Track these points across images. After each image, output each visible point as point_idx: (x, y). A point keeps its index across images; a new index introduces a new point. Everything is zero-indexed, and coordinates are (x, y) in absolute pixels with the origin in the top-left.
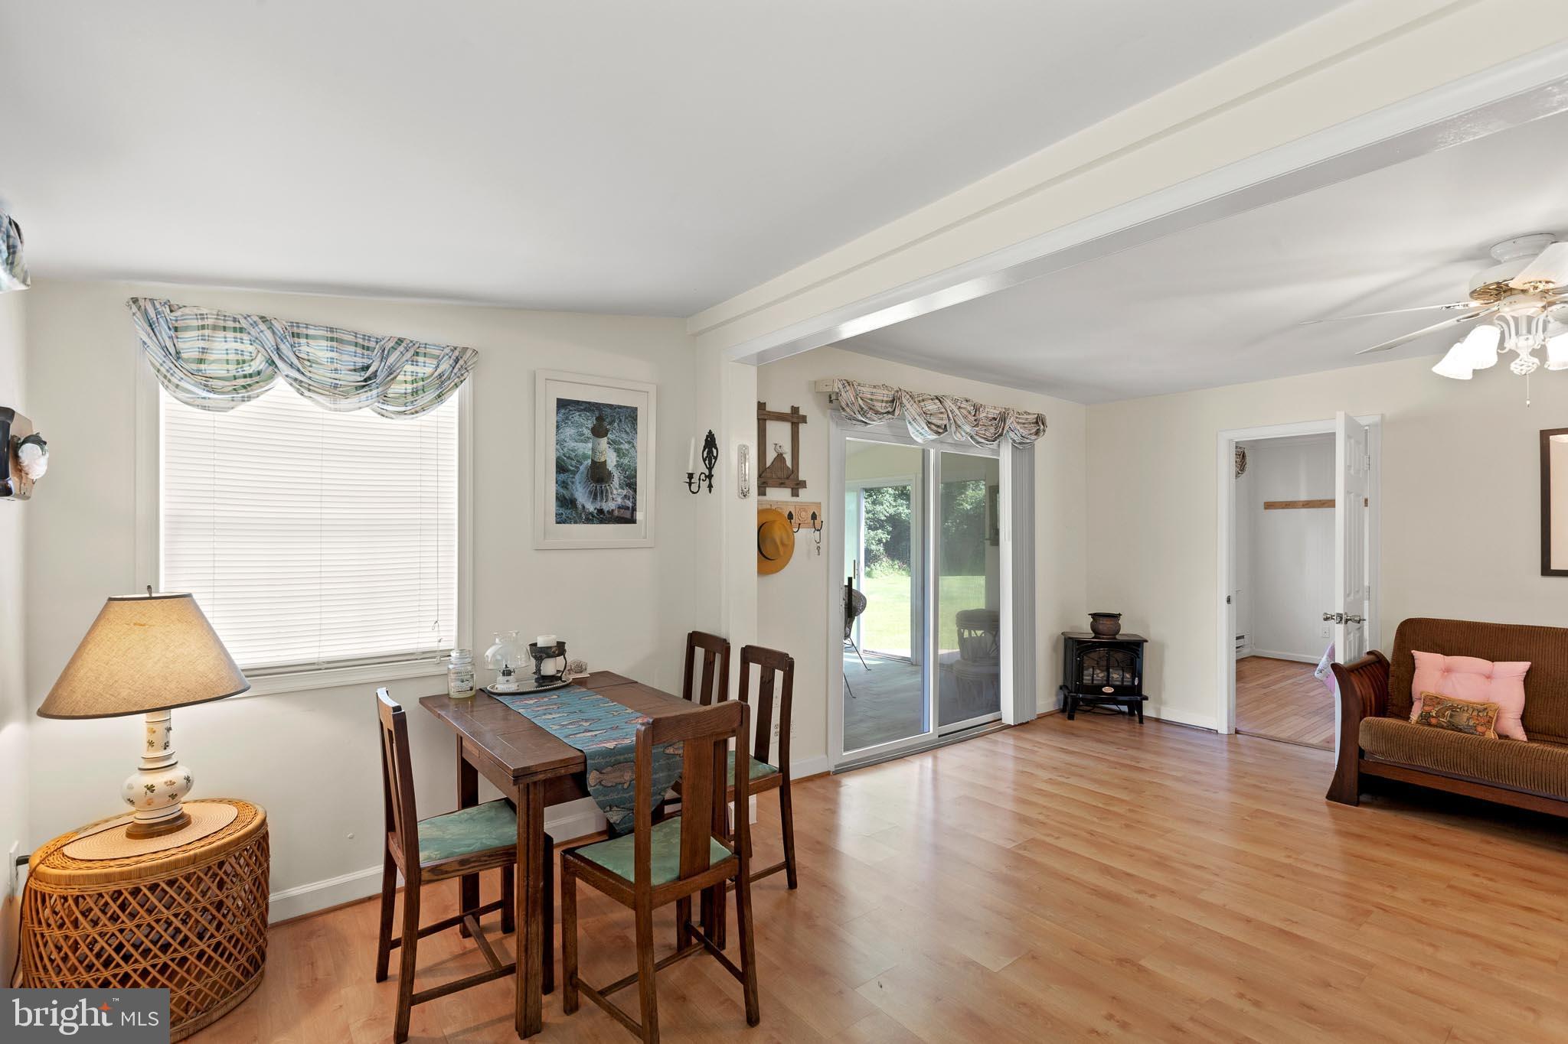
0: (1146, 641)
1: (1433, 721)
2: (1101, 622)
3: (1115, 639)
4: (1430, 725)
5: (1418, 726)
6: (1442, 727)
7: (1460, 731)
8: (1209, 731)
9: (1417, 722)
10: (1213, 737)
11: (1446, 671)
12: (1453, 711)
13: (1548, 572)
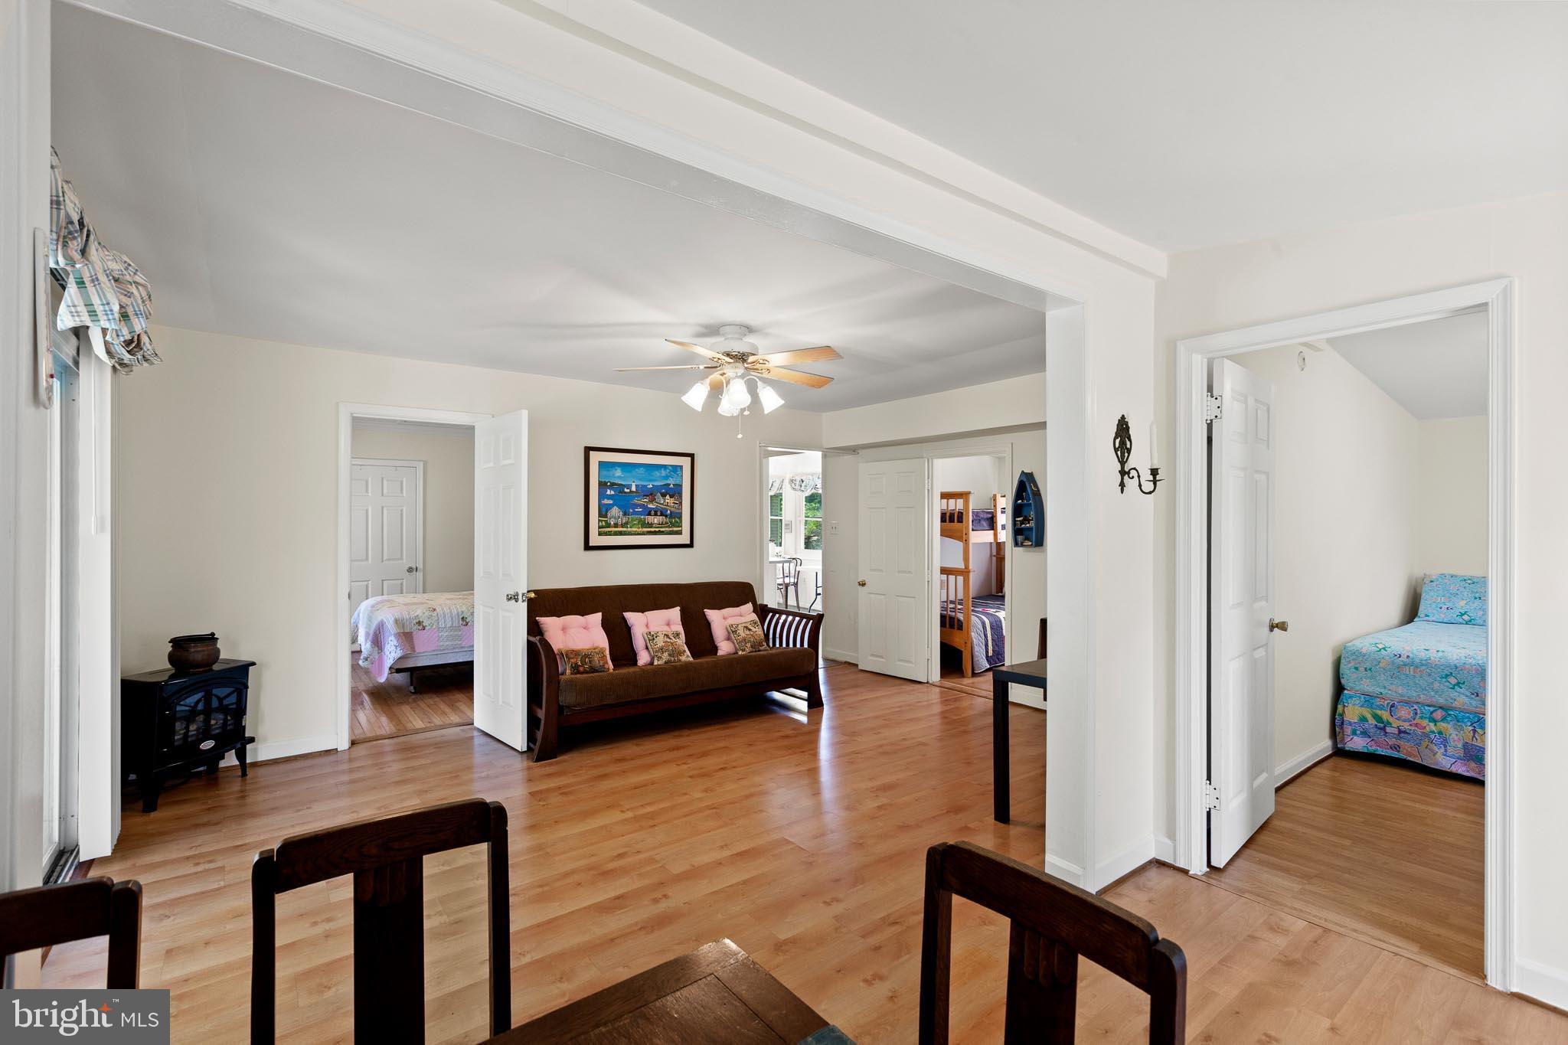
0: (253, 664)
1: (581, 669)
2: (193, 650)
3: (212, 670)
4: (579, 672)
5: (573, 676)
6: (587, 673)
7: (597, 671)
8: (328, 752)
9: (572, 674)
10: (332, 758)
11: (564, 629)
12: (589, 658)
13: (587, 547)
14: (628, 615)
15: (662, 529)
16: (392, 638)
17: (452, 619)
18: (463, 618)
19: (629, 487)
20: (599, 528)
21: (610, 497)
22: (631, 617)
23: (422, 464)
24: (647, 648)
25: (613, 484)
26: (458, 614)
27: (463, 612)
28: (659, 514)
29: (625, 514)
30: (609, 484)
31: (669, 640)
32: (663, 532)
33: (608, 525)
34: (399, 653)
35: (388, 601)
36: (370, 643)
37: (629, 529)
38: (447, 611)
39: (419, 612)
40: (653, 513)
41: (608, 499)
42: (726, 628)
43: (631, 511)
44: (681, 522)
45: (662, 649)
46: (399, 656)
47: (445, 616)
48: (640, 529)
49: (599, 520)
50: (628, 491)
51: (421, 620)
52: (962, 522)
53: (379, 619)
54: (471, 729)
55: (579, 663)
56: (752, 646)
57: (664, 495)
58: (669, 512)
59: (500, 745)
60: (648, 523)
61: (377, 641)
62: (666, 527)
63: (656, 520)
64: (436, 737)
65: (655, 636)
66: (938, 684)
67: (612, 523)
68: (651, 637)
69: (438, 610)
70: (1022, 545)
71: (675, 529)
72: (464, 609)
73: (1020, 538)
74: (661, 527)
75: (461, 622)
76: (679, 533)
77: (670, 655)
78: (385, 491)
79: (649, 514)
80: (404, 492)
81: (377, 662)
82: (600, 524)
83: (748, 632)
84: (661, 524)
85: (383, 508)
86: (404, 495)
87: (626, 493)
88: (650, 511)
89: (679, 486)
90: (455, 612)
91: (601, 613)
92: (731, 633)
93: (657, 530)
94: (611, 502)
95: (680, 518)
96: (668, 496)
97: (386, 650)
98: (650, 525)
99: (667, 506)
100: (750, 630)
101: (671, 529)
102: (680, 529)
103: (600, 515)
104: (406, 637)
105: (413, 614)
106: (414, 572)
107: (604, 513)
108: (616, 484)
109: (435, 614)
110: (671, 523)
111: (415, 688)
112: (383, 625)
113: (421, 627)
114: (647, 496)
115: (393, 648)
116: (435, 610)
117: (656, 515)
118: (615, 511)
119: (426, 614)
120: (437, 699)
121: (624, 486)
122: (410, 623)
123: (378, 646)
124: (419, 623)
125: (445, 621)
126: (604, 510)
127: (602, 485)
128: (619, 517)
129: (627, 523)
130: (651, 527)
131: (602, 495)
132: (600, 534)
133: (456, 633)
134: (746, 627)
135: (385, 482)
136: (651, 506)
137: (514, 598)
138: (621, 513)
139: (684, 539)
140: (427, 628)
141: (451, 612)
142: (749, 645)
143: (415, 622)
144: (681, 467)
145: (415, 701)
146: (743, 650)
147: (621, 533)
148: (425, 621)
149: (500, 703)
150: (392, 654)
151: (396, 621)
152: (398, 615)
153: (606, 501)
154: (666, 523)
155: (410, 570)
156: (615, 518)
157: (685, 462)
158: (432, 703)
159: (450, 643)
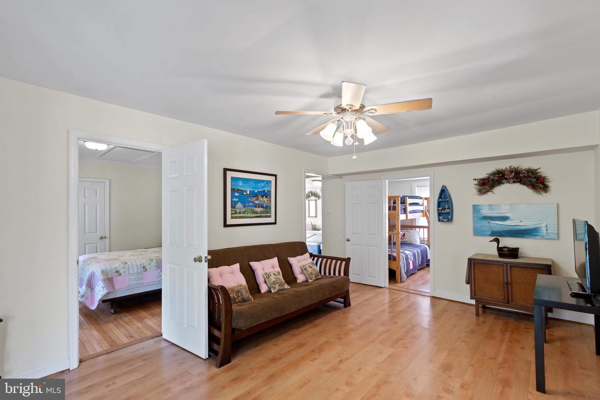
7: (246, 302)
11: (221, 275)
12: (240, 293)
13: (226, 225)
14: (252, 264)
15: (262, 215)
16: (101, 282)
17: (137, 268)
18: (144, 267)
19: (246, 191)
20: (232, 214)
21: (237, 197)
22: (254, 264)
23: (108, 181)
24: (265, 282)
25: (238, 190)
26: (141, 264)
27: (143, 263)
28: (260, 206)
29: (244, 206)
30: (236, 190)
31: (276, 277)
32: (262, 216)
33: (236, 213)
34: (105, 291)
35: (94, 258)
36: (85, 286)
37: (246, 215)
38: (134, 263)
39: (117, 265)
40: (257, 206)
41: (236, 198)
42: (301, 268)
43: (247, 205)
44: (271, 211)
45: (274, 283)
46: (105, 293)
47: (133, 267)
48: (252, 215)
49: (232, 210)
50: (246, 194)
51: (118, 270)
52: (395, 210)
53: (91, 270)
54: (161, 340)
55: (236, 297)
56: (315, 277)
57: (262, 196)
58: (265, 205)
59: (186, 353)
60: (255, 211)
61: (90, 285)
62: (264, 214)
63: (259, 210)
64: (139, 350)
65: (270, 275)
66: (388, 287)
67: (238, 212)
68: (268, 275)
69: (129, 263)
70: (442, 221)
71: (268, 215)
72: (144, 261)
73: (441, 218)
74: (261, 214)
75: (143, 269)
76: (270, 217)
77: (279, 286)
78: (86, 196)
79: (256, 207)
80: (98, 196)
81: (90, 298)
82: (232, 212)
83: (311, 269)
84: (261, 212)
85: (85, 204)
86: (98, 197)
87: (245, 195)
88: (256, 205)
89: (270, 192)
90: (139, 264)
91: (238, 264)
92: (303, 270)
93: (260, 215)
94: (237, 200)
95: (270, 208)
96: (264, 197)
97: (96, 289)
98: (256, 213)
99: (264, 202)
100: (312, 267)
101: (266, 215)
102: (270, 214)
103: (232, 207)
104: (109, 281)
105: (113, 267)
106: (104, 239)
107: (234, 206)
108: (239, 190)
109: (127, 265)
110: (266, 211)
111: (114, 311)
112: (93, 275)
113: (118, 274)
114: (255, 197)
115: (102, 288)
116: (126, 263)
117: (259, 207)
118: (239, 205)
119: (122, 266)
120: (130, 317)
121: (244, 191)
122: (111, 272)
123: (90, 288)
124: (117, 272)
125: (133, 270)
126: (234, 204)
127: (233, 190)
128: (241, 208)
129: (245, 212)
130: (257, 214)
131: (233, 196)
132: (232, 218)
133: (140, 276)
134: (309, 266)
135: (86, 190)
136: (256, 202)
137: (198, 260)
138: (242, 206)
139: (272, 220)
140: (122, 275)
141: (136, 264)
142: (313, 276)
143: (114, 271)
144: (271, 181)
145: (115, 319)
146: (311, 279)
147: (242, 217)
148: (121, 270)
149: (186, 326)
150: (100, 292)
151: (103, 272)
152: (103, 268)
153: (235, 199)
154: (264, 212)
155: (102, 238)
156: (239, 209)
157: (272, 179)
158: (128, 321)
159: (136, 282)
